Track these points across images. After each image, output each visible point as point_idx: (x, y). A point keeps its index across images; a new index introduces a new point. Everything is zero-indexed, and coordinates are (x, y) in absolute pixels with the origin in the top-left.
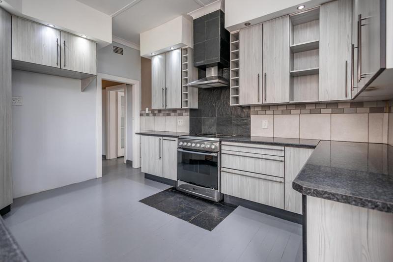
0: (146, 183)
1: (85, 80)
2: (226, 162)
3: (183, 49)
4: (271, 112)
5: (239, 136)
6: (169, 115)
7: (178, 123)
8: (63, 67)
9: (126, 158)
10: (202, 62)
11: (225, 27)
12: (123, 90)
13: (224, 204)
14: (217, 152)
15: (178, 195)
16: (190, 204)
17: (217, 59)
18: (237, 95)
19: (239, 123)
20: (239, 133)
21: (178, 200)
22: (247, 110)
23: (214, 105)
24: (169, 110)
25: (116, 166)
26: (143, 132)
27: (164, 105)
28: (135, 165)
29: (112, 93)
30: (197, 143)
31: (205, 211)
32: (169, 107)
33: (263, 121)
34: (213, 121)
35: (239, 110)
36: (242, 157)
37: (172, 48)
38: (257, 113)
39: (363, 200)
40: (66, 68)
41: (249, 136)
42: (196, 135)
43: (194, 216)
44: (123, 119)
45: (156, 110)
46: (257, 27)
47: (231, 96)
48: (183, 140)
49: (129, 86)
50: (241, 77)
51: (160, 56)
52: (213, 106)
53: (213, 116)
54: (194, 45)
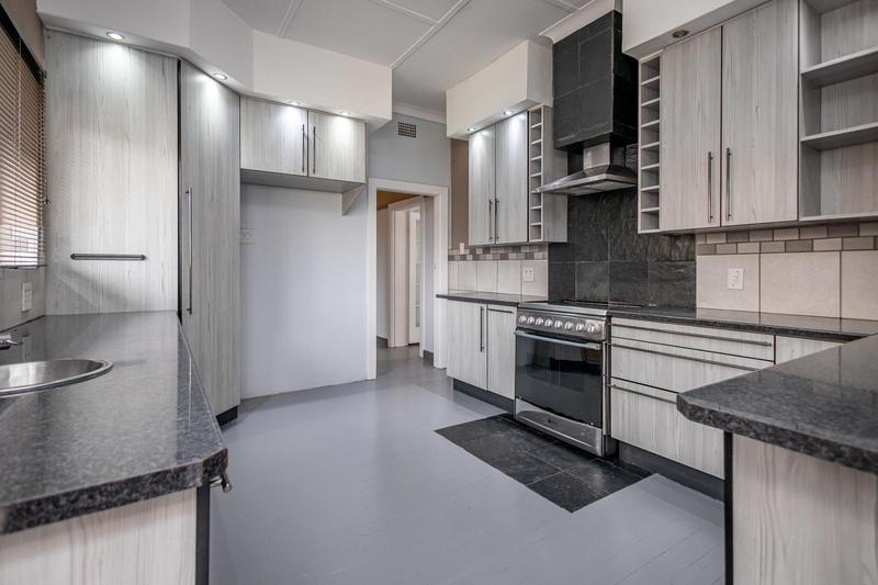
0: (456, 400)
1: (348, 193)
2: (624, 365)
3: (534, 112)
4: (754, 247)
5: (665, 306)
6: (504, 257)
7: (524, 275)
8: (311, 175)
9: (423, 347)
10: (573, 136)
11: (623, 51)
12: (418, 208)
13: (619, 463)
14: (600, 342)
15: (516, 432)
16: (538, 452)
17: (606, 126)
18: (656, 209)
19: (665, 277)
20: (665, 300)
21: (513, 440)
22: (687, 243)
23: (604, 232)
24: (506, 246)
25: (407, 361)
26: (453, 293)
27: (493, 236)
28: (438, 363)
29: (398, 216)
30: (567, 320)
31: (567, 471)
32: (502, 241)
33: (730, 270)
34: (600, 269)
35: (665, 243)
36: (660, 356)
37: (509, 113)
38: (713, 251)
39: (810, 439)
40: (317, 176)
41: (693, 309)
42: (562, 302)
43: (542, 476)
44: (418, 266)
45: (479, 247)
46: (707, 37)
47: (640, 210)
48: (537, 313)
49: (428, 199)
50: (665, 164)
51: (485, 133)
52: (602, 235)
53: (602, 258)
54: (555, 101)
